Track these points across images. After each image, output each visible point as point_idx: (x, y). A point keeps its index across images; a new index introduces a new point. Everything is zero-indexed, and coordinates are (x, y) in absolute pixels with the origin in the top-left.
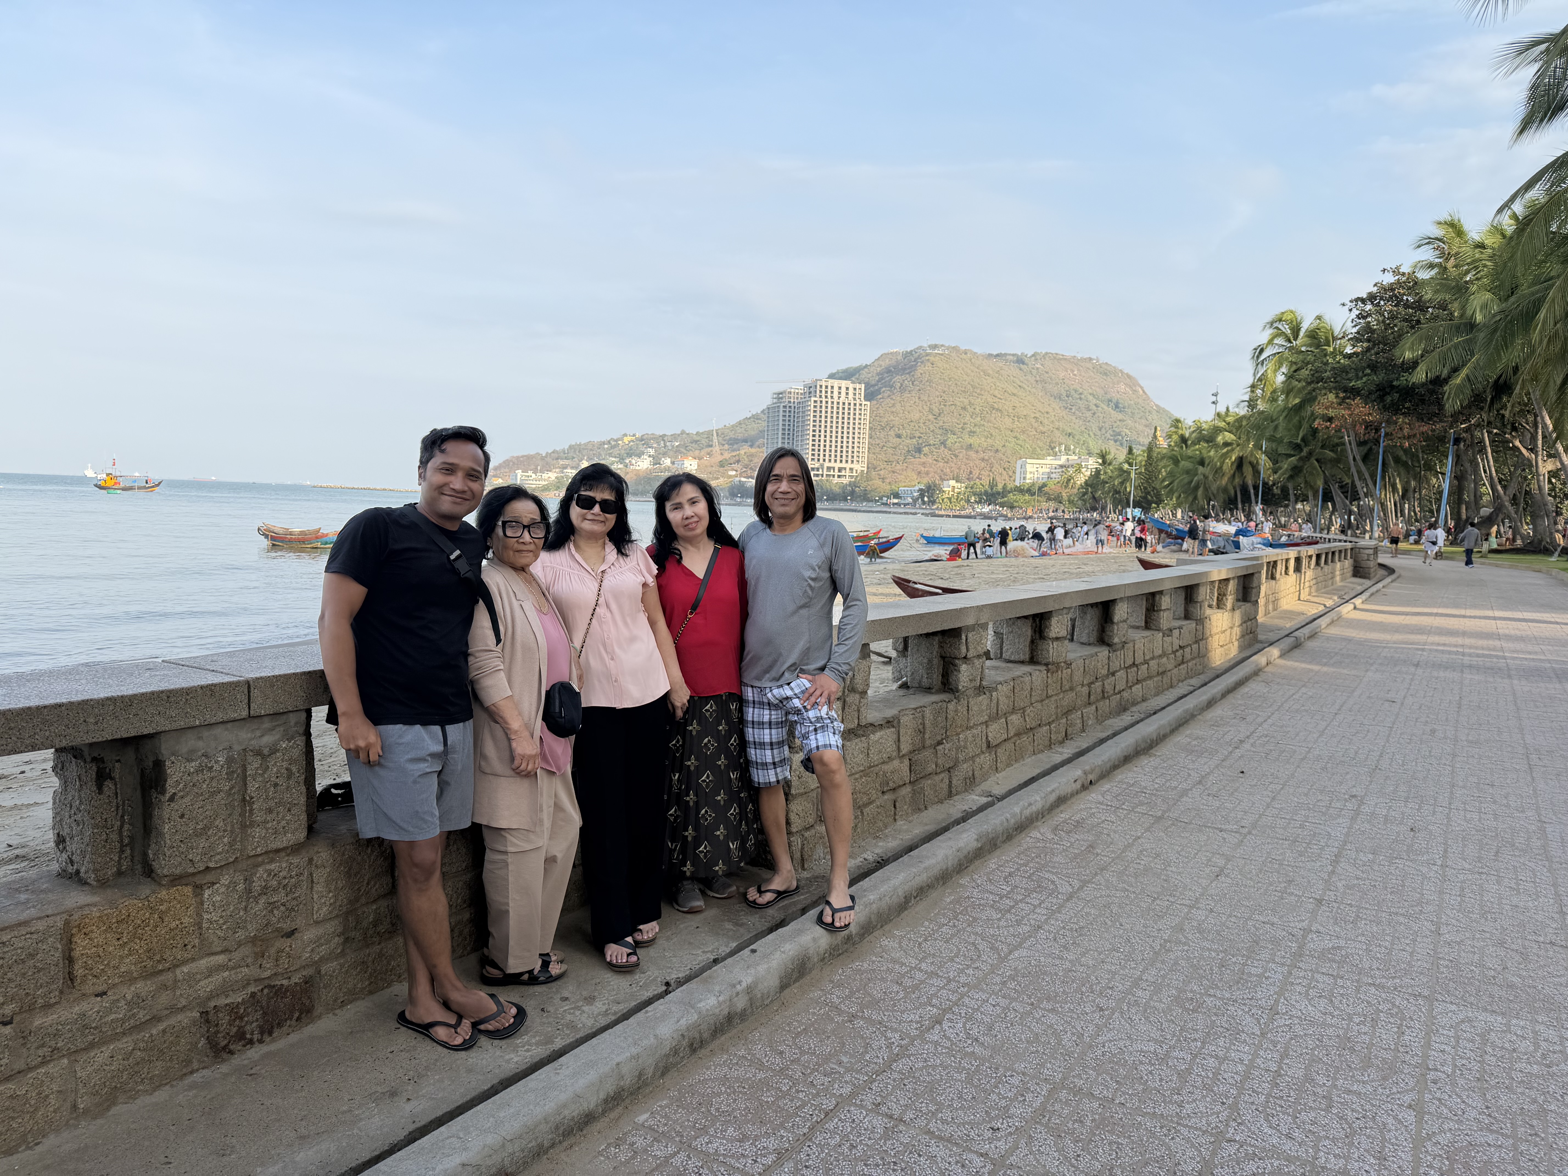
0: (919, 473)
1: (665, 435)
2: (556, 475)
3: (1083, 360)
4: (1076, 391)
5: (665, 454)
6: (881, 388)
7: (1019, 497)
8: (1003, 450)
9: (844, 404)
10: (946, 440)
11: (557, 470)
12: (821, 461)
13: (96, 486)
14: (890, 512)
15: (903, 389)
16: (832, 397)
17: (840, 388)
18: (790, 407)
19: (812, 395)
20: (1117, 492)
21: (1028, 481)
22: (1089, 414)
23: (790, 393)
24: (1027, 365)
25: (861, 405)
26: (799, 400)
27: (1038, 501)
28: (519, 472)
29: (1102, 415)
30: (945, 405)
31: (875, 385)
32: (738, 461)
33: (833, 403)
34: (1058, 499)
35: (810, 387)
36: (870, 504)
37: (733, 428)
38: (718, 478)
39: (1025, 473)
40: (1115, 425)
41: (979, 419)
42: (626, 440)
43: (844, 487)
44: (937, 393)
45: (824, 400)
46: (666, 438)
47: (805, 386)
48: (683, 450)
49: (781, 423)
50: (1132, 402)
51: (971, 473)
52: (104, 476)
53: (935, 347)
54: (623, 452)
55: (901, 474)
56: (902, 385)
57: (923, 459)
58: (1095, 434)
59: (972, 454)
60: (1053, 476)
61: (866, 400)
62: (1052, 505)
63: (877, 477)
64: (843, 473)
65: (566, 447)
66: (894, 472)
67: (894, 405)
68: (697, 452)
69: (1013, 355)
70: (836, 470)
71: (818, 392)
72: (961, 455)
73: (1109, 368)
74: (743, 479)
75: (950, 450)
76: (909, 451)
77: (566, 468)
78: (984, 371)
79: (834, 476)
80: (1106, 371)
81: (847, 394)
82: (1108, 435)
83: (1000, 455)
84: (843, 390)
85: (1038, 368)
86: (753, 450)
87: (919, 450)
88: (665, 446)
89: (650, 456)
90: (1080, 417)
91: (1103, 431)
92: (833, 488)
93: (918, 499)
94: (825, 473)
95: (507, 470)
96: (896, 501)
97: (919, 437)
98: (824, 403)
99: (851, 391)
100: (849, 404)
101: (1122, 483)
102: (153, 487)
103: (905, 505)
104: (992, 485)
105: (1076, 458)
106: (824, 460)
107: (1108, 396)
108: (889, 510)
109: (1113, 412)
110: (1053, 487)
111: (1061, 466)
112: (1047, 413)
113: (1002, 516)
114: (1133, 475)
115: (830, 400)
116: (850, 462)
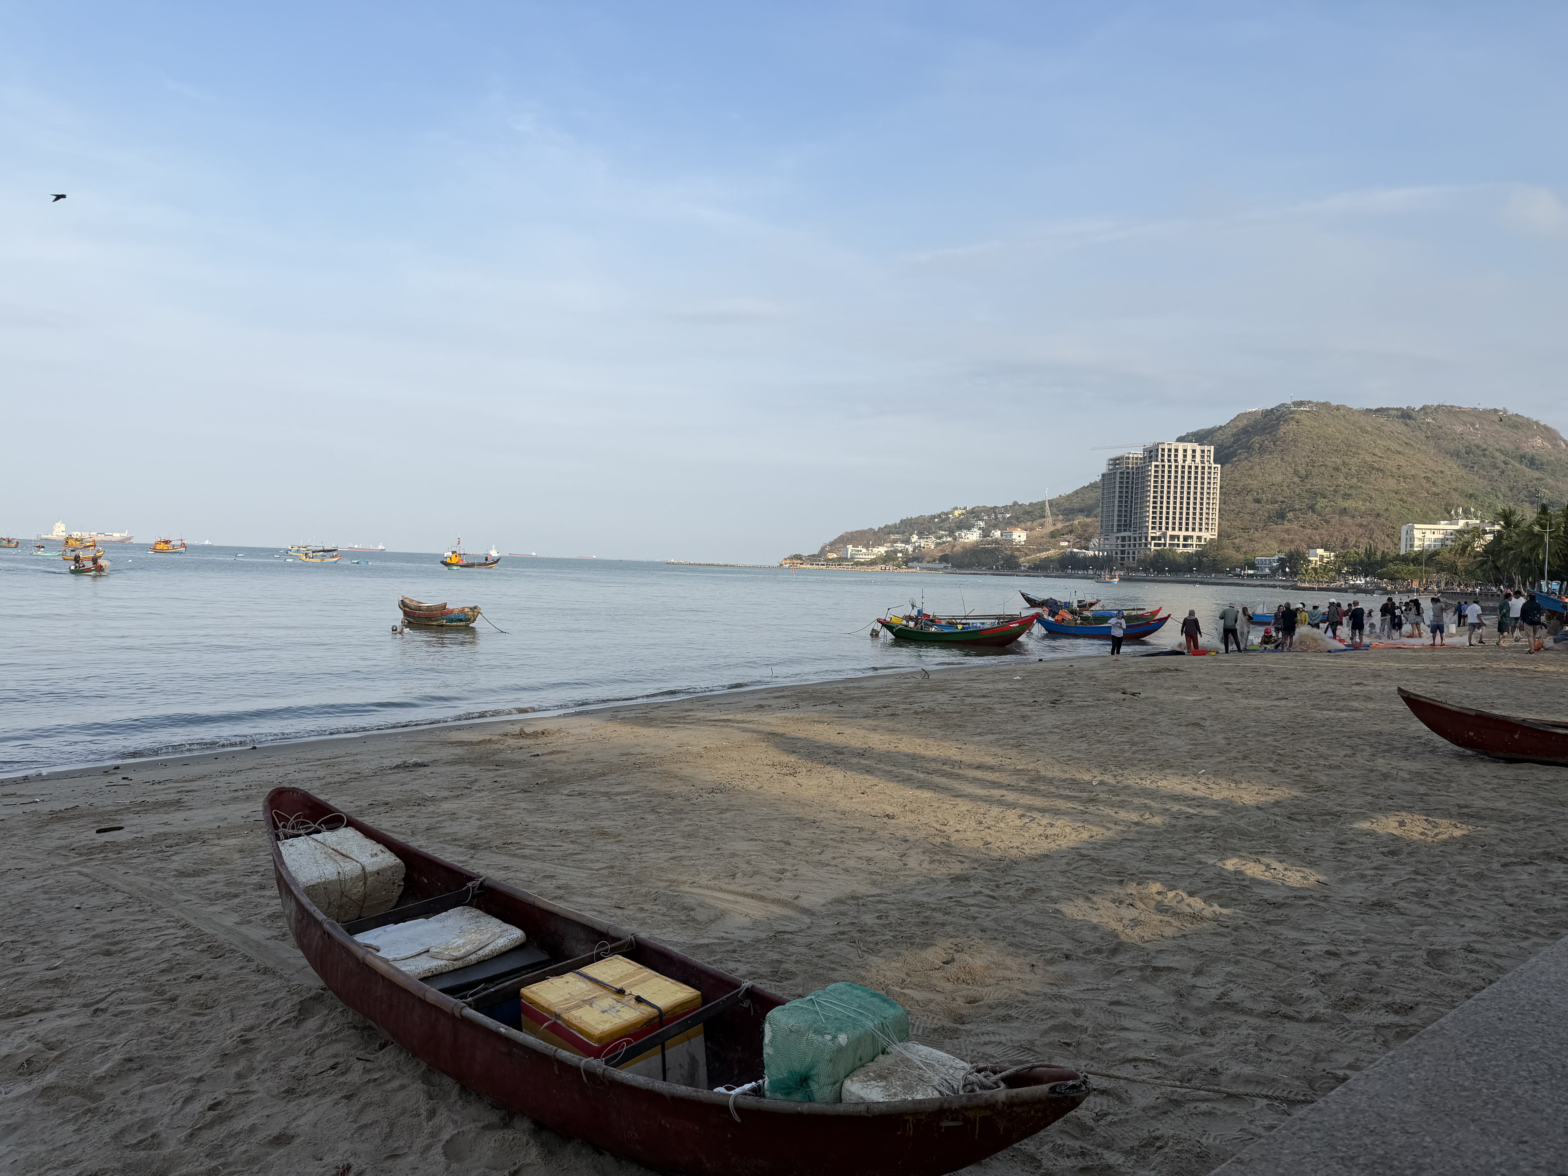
0: (1282, 541)
1: (996, 507)
2: (886, 549)
3: (1486, 412)
4: (1478, 447)
5: (995, 527)
6: (1236, 450)
7: (1401, 567)
8: (1386, 514)
9: (1190, 467)
10: (1315, 504)
11: (889, 545)
12: (1164, 529)
13: (442, 563)
14: (1243, 585)
15: (1262, 450)
16: (1176, 461)
17: (1185, 451)
18: (1128, 473)
19: (1153, 459)
20: (1525, 560)
21: (1416, 549)
22: (1495, 473)
23: (1129, 458)
24: (1415, 420)
25: (1210, 468)
26: (1139, 465)
27: (1426, 572)
28: (850, 547)
29: (1512, 474)
30: (1313, 466)
31: (1230, 447)
32: (1071, 532)
33: (1177, 467)
34: (1452, 569)
35: (1151, 451)
36: (1221, 575)
37: (1069, 497)
38: (1049, 550)
39: (1412, 539)
40: (1531, 484)
41: (1355, 480)
42: (956, 513)
43: (1189, 556)
44: (1304, 453)
45: (1166, 464)
46: (997, 510)
47: (1145, 451)
48: (1014, 521)
49: (1117, 490)
50: (1553, 458)
51: (1346, 540)
52: (450, 554)
53: (1301, 403)
54: (953, 525)
55: (1257, 542)
56: (1261, 446)
57: (1287, 525)
58: (1504, 496)
59: (1348, 520)
60: (1449, 542)
61: (1215, 462)
62: (1444, 577)
63: (1232, 546)
64: (1189, 542)
65: (898, 522)
66: (1251, 540)
67: (1251, 468)
68: (1029, 524)
69: (1397, 409)
70: (1181, 539)
71: (1160, 456)
72: (1333, 521)
73: (1520, 420)
74: (1075, 550)
75: (1319, 515)
76: (1270, 517)
77: (896, 542)
78: (1361, 428)
79: (1178, 545)
80: (1517, 424)
81: (1194, 457)
82: (1522, 496)
83: (1383, 520)
84: (1189, 453)
85: (1428, 423)
86: (1089, 520)
87: (1281, 516)
88: (996, 518)
89: (980, 529)
90: (1484, 477)
91: (1515, 491)
92: (1177, 558)
93: (1277, 570)
94: (1168, 542)
95: (841, 545)
96: (1251, 572)
97: (1282, 502)
98: (1166, 467)
99: (1198, 454)
100: (1197, 467)
101: (1532, 550)
102: (492, 564)
103: (1262, 576)
104: (1369, 553)
105: (1478, 522)
106: (1167, 528)
107: (1521, 452)
108: (1242, 582)
109: (1527, 470)
110: (1447, 555)
111: (1458, 531)
112: (1442, 472)
113: (1379, 588)
114: (1547, 539)
115: (1173, 464)
116: (1197, 529)
